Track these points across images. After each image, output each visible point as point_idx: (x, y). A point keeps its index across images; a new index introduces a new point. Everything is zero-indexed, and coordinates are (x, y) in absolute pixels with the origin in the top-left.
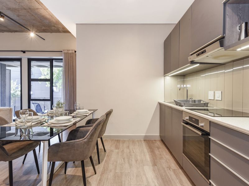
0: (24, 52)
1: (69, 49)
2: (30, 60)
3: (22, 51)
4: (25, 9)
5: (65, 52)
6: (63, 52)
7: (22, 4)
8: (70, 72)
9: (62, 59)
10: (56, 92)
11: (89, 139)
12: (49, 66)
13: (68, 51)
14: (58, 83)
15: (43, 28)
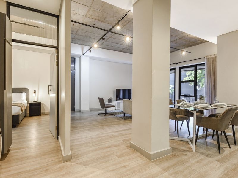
0: (177, 64)
1: (211, 55)
2: (180, 68)
3: (176, 63)
4: (180, 38)
5: (207, 57)
6: (206, 58)
7: (179, 37)
8: (212, 73)
9: (205, 64)
10: (199, 91)
11: (222, 118)
12: (194, 70)
13: (210, 56)
14: (201, 82)
15: (190, 44)
